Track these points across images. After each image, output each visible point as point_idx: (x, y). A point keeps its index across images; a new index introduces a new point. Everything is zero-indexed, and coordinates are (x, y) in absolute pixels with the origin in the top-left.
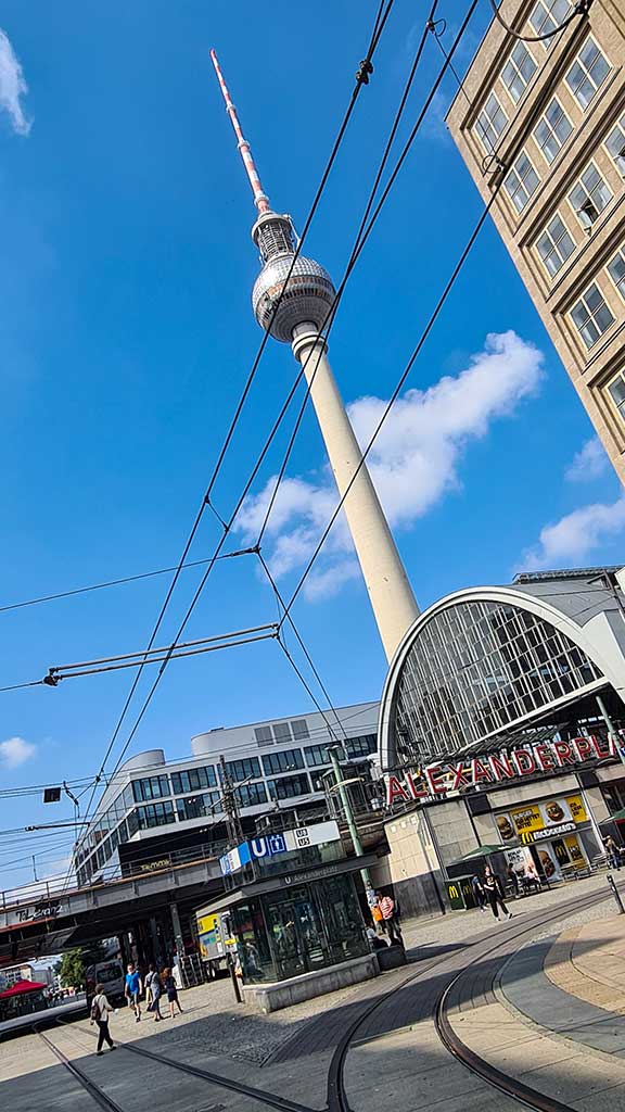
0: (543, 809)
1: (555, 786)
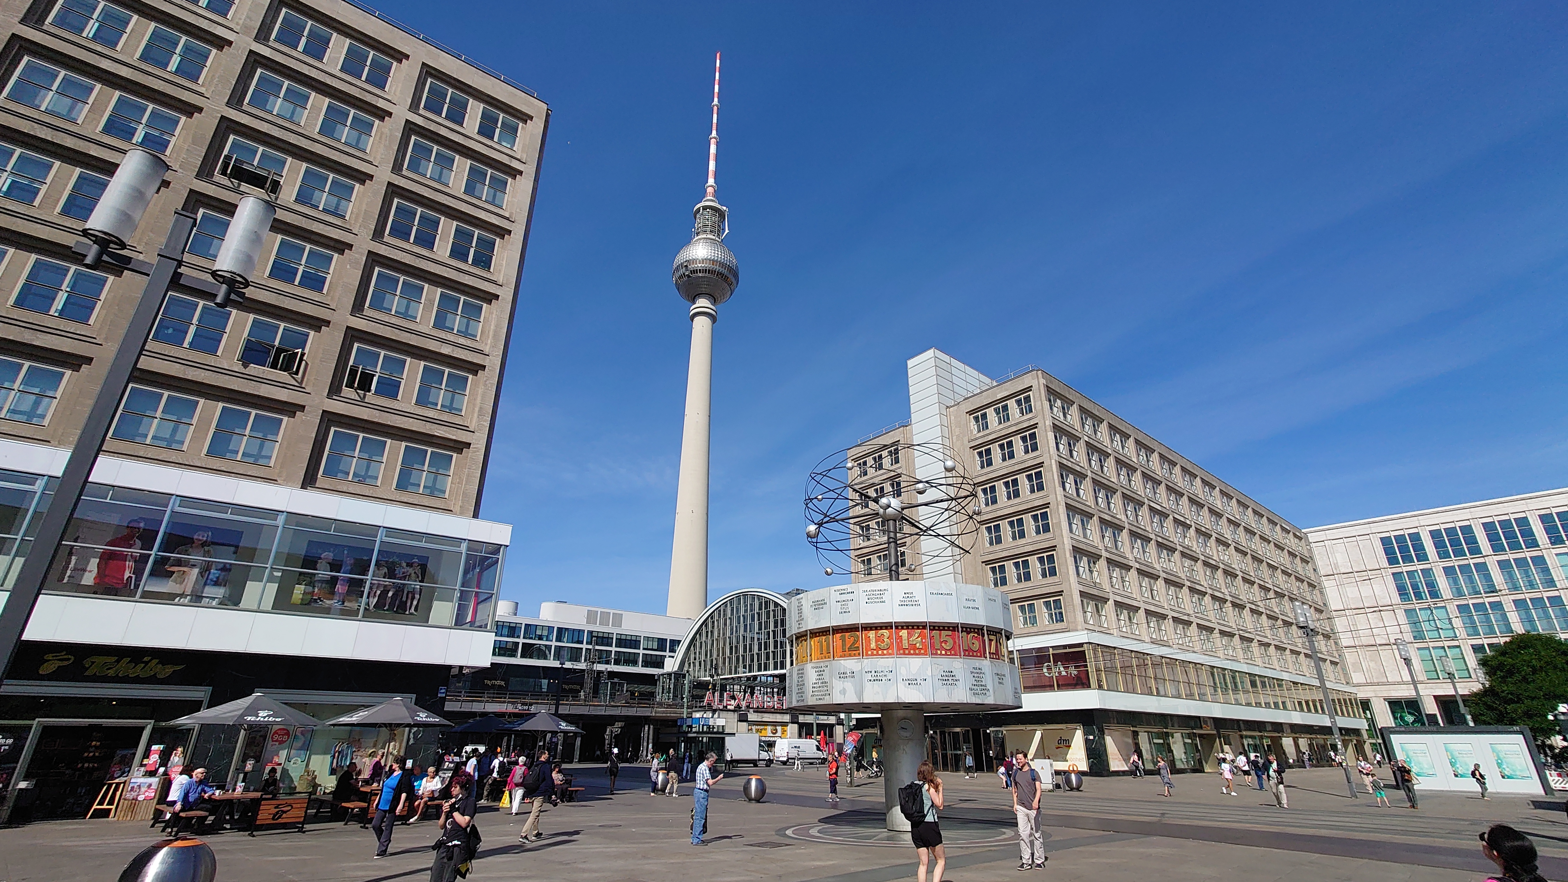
0: (769, 728)
1: (778, 718)
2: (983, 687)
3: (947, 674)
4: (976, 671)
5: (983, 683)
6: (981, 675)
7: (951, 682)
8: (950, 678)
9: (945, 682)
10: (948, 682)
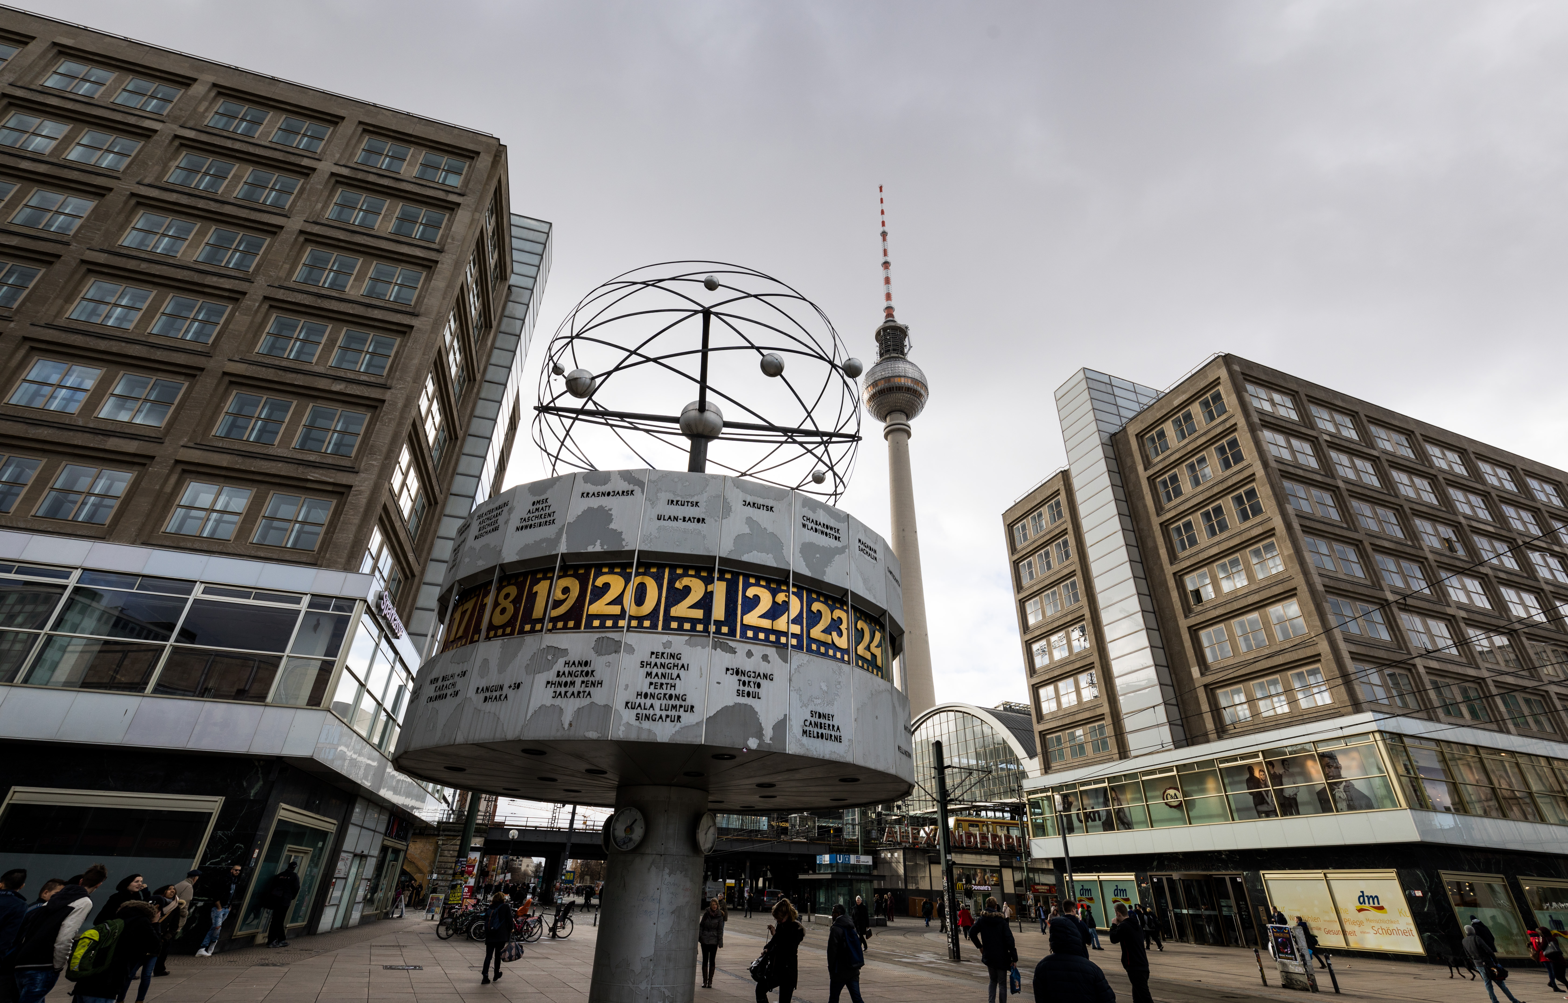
2: (673, 702)
3: (573, 669)
4: (659, 661)
5: (679, 691)
6: (675, 672)
7: (578, 687)
8: (578, 680)
9: (563, 690)
10: (570, 690)
